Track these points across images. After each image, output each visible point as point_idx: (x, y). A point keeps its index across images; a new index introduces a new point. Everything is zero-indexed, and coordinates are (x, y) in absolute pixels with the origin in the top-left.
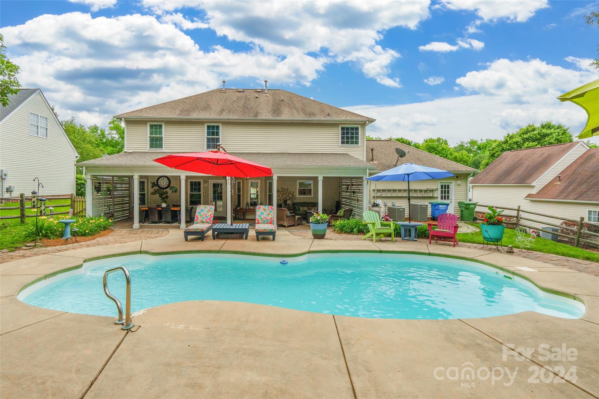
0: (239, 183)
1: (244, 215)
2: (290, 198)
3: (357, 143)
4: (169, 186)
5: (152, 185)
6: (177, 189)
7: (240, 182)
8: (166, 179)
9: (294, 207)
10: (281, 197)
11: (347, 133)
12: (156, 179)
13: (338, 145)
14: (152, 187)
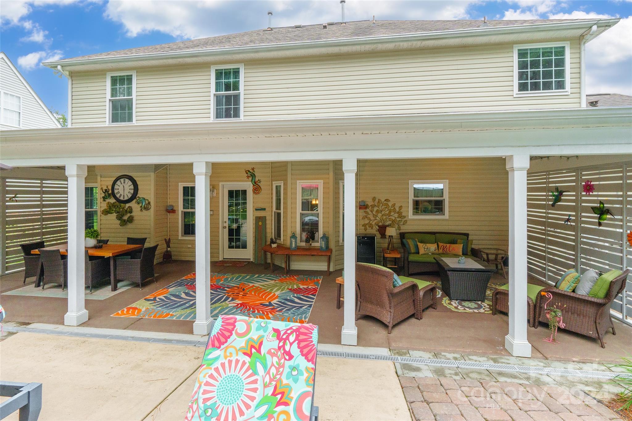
0: (278, 188)
1: (288, 259)
2: (393, 221)
3: (561, 85)
4: (133, 197)
5: (103, 195)
6: (149, 203)
7: (280, 186)
8: (129, 183)
9: (403, 244)
10: (372, 218)
11: (535, 64)
12: (111, 183)
13: (510, 93)
14: (104, 198)
